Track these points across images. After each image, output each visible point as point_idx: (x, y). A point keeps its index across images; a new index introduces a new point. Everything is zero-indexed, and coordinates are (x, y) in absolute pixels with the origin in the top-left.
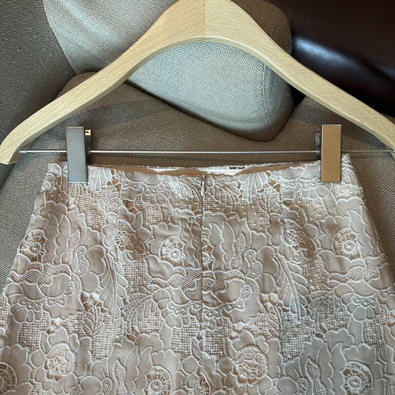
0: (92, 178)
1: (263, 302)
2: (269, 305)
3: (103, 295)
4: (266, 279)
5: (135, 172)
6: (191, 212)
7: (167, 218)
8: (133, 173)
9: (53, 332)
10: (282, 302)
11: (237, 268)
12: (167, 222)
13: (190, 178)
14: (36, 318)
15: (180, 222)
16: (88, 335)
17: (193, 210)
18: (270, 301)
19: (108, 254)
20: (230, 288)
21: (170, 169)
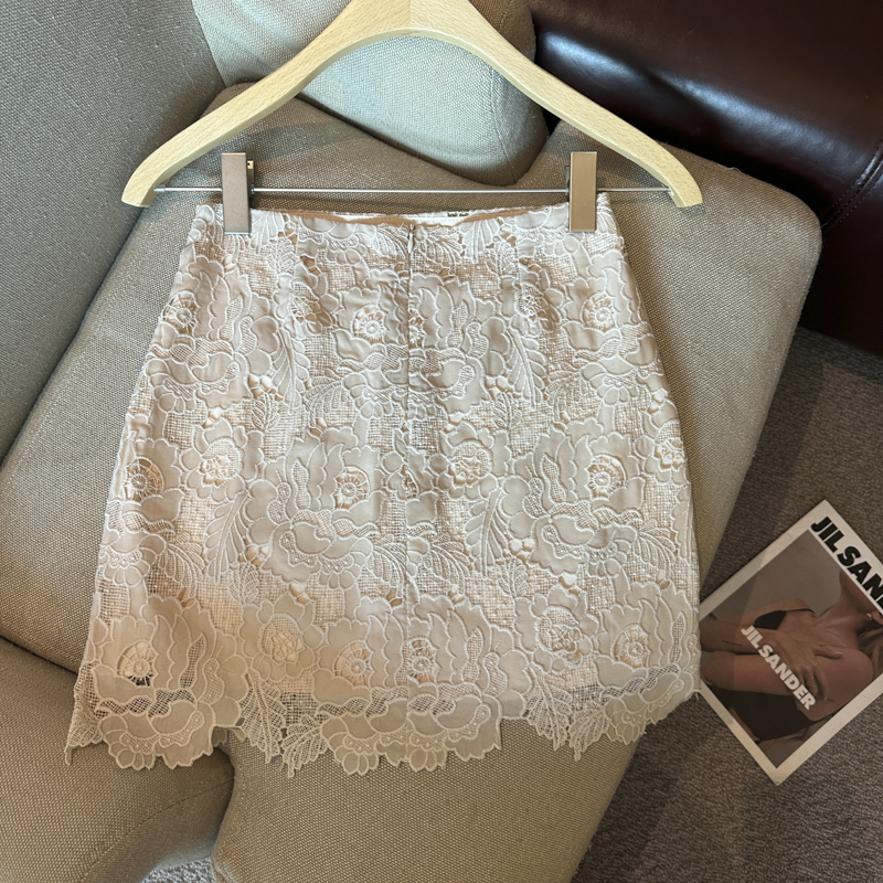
0: (256, 227)
1: (487, 386)
2: (496, 391)
3: (277, 379)
4: (493, 358)
5: (316, 219)
6: (394, 274)
7: (361, 281)
8: (313, 219)
9: (211, 426)
10: (513, 387)
11: (456, 346)
12: (361, 287)
13: (393, 228)
14: (187, 408)
15: (379, 286)
16: (259, 429)
17: (396, 270)
18: (497, 386)
19: (282, 328)
20: (445, 372)
21: (364, 216)
